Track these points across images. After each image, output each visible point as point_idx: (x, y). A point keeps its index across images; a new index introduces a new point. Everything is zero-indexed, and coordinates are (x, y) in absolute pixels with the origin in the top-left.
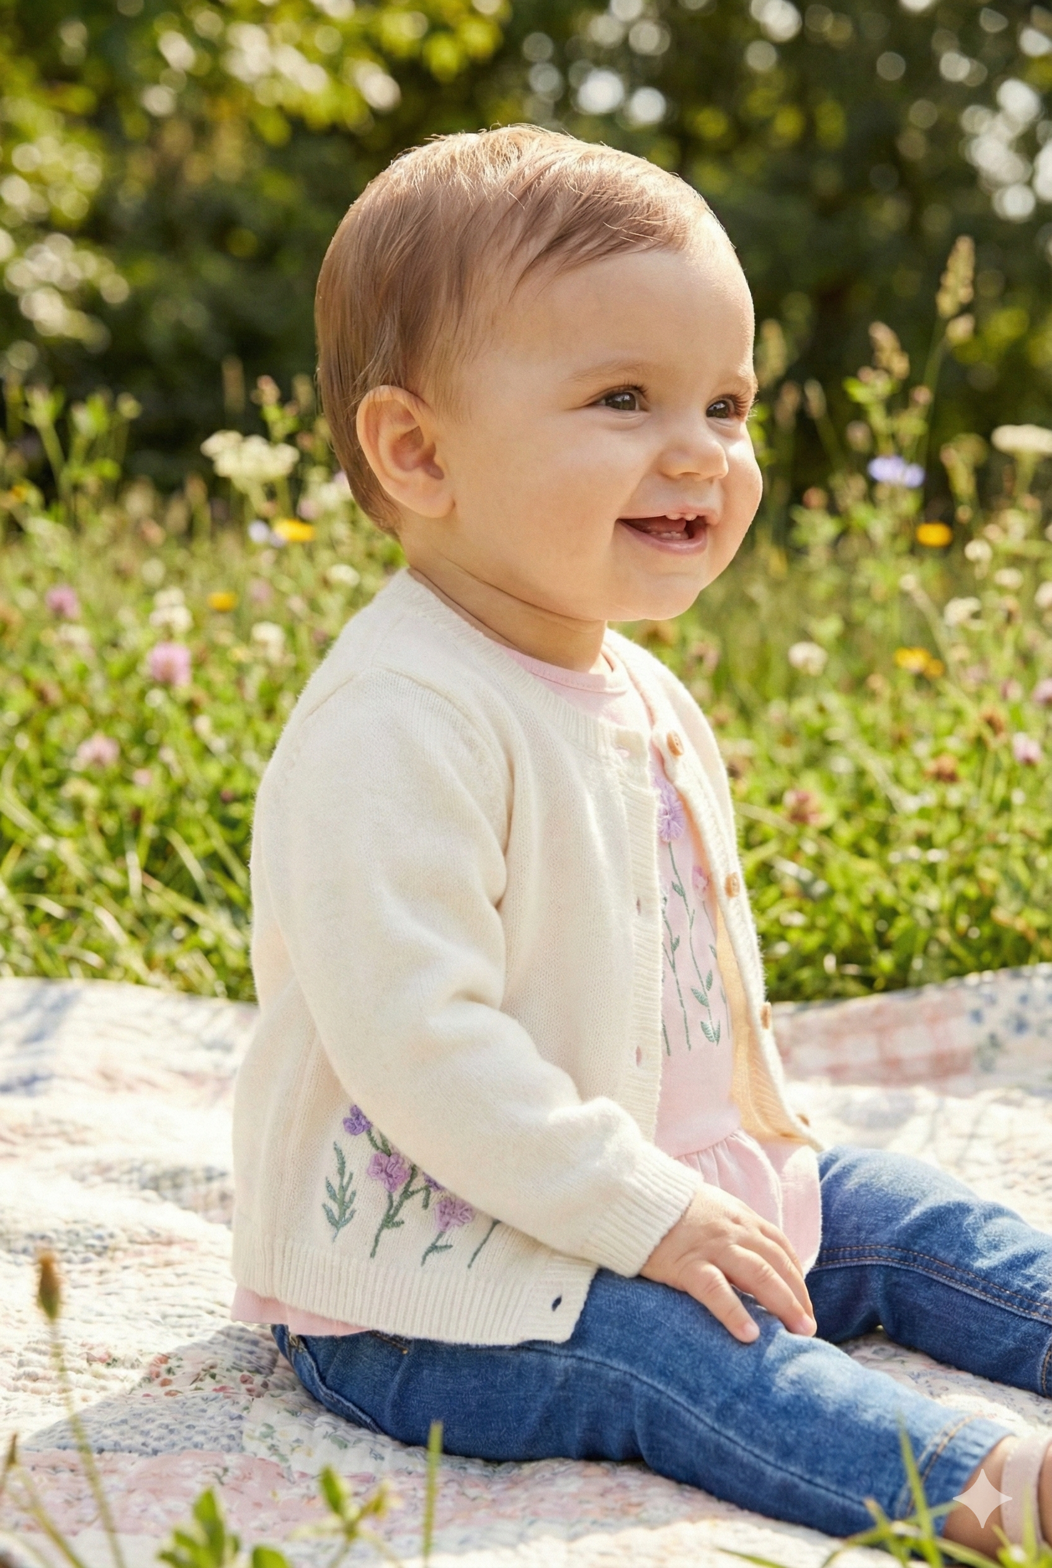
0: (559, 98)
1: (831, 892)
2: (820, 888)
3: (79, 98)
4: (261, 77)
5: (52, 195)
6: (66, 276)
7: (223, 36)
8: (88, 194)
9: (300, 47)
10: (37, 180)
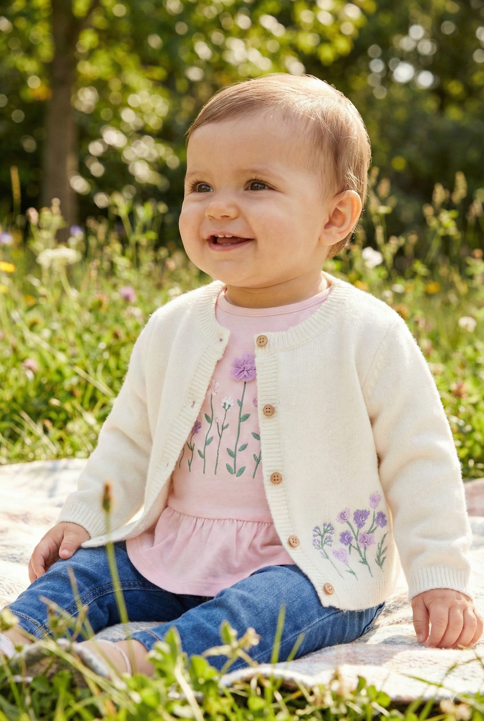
0: (384, 75)
1: (473, 430)
2: (468, 428)
3: (159, 73)
4: (242, 63)
5: (146, 118)
6: (151, 155)
7: (224, 44)
8: (162, 118)
9: (259, 50)
10: (139, 111)
